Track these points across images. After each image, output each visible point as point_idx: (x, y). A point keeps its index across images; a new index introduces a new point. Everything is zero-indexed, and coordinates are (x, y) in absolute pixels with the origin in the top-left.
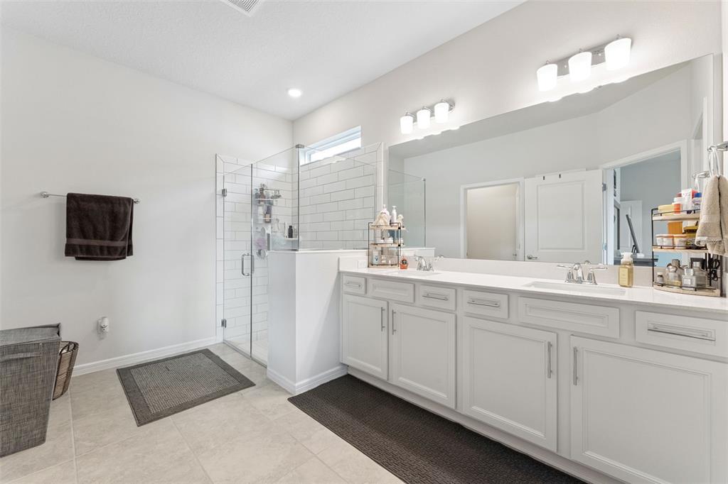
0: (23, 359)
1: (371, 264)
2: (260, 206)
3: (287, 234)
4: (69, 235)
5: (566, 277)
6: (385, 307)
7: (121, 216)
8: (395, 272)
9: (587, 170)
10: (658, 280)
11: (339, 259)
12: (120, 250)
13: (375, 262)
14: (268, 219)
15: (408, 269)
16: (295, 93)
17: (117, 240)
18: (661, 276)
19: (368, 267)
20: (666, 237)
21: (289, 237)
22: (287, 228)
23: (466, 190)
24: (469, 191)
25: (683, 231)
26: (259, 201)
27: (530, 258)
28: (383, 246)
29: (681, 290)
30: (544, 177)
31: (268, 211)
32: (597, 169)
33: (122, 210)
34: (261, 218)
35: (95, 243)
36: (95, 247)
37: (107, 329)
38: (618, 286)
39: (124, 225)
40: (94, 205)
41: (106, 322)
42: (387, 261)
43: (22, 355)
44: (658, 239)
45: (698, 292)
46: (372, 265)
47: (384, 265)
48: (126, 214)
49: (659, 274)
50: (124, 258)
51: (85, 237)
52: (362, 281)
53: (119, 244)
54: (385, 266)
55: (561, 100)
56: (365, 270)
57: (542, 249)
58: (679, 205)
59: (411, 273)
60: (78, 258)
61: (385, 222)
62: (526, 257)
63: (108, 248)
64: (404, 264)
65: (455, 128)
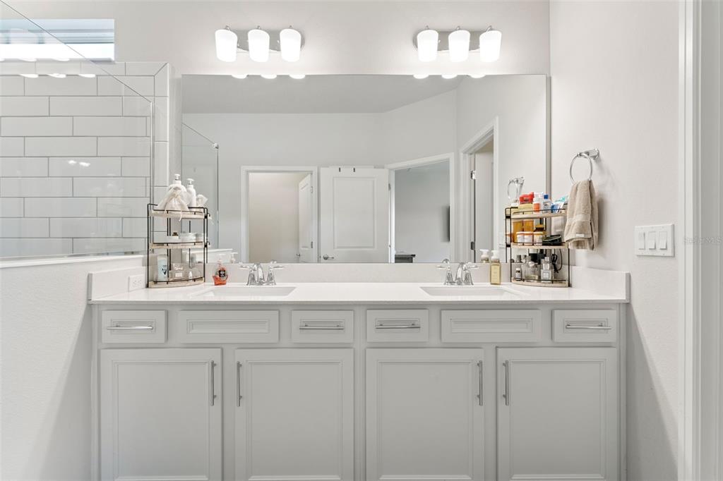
1: (151, 282)
5: (445, 279)
6: (218, 361)
8: (206, 292)
9: (375, 168)
10: (517, 275)
11: (89, 277)
13: (162, 276)
15: (228, 284)
18: (519, 272)
19: (147, 286)
20: (527, 234)
23: (248, 172)
24: (250, 174)
25: (535, 229)
27: (326, 258)
28: (171, 246)
29: (539, 284)
30: (354, 169)
32: (383, 168)
38: (488, 284)
42: (186, 274)
44: (518, 236)
45: (554, 285)
46: (154, 282)
47: (180, 280)
49: (518, 269)
52: (160, 316)
54: (184, 283)
55: (426, 78)
56: (142, 295)
57: (338, 247)
58: (539, 204)
59: (236, 291)
61: (182, 205)
62: (322, 258)
64: (221, 277)
65: (298, 76)
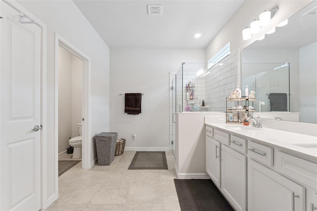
0: (104, 140)
2: (188, 92)
3: (201, 104)
4: (125, 107)
6: (219, 146)
7: (138, 100)
11: (205, 117)
12: (138, 111)
13: (230, 120)
14: (191, 97)
16: (198, 36)
17: (137, 108)
19: (226, 123)
21: (203, 106)
22: (202, 102)
26: (187, 90)
28: (236, 110)
31: (192, 94)
33: (138, 97)
34: (188, 97)
35: (131, 109)
36: (131, 110)
37: (135, 137)
39: (139, 103)
40: (131, 97)
41: (135, 135)
42: (238, 120)
43: (104, 139)
46: (229, 122)
47: (235, 122)
48: (139, 99)
50: (139, 114)
51: (129, 107)
52: (212, 130)
53: (137, 109)
60: (128, 114)
63: (134, 110)
